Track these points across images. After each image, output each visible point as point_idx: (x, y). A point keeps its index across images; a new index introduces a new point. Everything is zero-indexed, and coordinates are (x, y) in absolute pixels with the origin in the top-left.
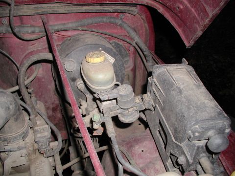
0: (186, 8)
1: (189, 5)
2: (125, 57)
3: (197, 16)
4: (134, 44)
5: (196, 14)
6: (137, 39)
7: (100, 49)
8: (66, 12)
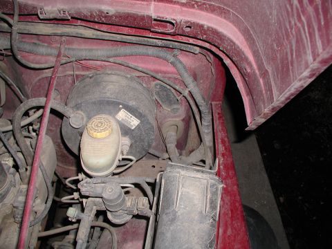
0: (254, 73)
1: (257, 71)
2: (174, 103)
3: (264, 92)
4: (186, 93)
5: (263, 88)
6: (192, 87)
7: (121, 106)
8: (94, 37)
